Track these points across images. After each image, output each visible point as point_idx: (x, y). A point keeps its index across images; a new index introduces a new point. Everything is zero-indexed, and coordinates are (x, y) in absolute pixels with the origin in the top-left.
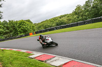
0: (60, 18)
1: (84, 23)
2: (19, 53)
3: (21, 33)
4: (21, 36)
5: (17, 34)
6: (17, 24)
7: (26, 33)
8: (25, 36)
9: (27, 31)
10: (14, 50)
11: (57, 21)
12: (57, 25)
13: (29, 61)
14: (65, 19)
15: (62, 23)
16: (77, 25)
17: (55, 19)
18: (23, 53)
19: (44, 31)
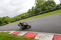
1: (32, 16)
2: (3, 33)
3: (4, 23)
4: (4, 25)
5: (2, 24)
6: (1, 19)
7: (7, 23)
9: (7, 22)
11: (21, 16)
12: (21, 18)
13: (8, 36)
14: (24, 15)
15: (23, 17)
16: (29, 17)
17: (20, 15)
19: (16, 21)
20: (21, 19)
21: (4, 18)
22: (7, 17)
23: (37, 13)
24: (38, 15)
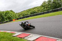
0: (33, 9)
1: (48, 12)
2: (5, 33)
3: (7, 19)
5: (4, 20)
6: (3, 13)
8: (10, 21)
9: (11, 18)
10: (2, 31)
11: (31, 11)
12: (31, 14)
13: (12, 38)
14: (36, 10)
15: (34, 13)
16: (44, 13)
17: (29, 10)
18: (8, 33)
19: (23, 18)
20: (31, 16)
21: (7, 13)
22: (11, 11)
23: (55, 7)
24: (57, 11)
